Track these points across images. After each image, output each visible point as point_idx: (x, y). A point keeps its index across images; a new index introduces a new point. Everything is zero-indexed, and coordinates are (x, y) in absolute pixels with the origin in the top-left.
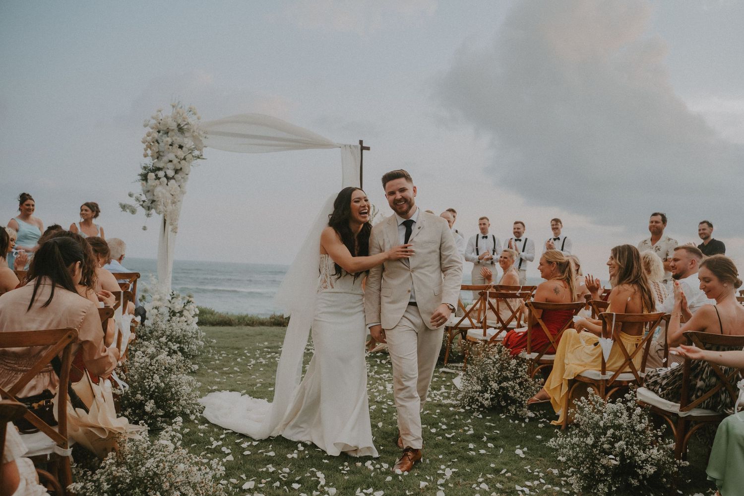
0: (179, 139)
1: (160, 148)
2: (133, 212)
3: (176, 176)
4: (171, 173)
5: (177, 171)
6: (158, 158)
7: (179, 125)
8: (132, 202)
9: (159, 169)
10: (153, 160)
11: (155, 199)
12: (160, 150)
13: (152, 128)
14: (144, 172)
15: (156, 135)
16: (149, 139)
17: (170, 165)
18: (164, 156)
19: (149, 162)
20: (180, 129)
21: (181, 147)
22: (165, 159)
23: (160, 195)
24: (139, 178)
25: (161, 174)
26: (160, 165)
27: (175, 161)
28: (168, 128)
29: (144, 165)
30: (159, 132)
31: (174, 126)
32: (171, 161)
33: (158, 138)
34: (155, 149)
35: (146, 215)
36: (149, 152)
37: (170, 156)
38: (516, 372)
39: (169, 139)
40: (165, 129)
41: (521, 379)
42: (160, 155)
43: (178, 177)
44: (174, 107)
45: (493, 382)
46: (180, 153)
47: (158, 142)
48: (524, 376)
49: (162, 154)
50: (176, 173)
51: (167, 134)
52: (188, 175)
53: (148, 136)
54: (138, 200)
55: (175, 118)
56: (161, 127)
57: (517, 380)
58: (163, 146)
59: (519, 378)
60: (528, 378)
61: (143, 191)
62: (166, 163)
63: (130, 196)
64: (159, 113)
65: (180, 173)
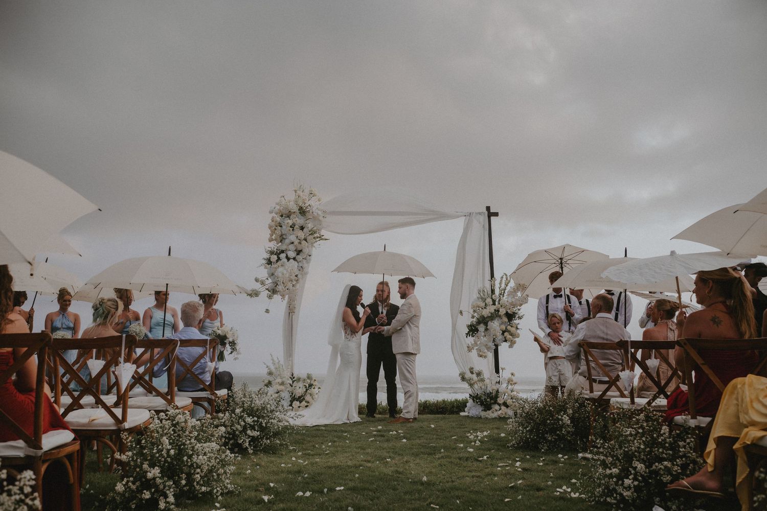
0: (299, 221)
1: (283, 231)
2: (257, 295)
4: (292, 254)
5: (299, 252)
6: (281, 241)
7: (301, 208)
8: (257, 286)
9: (283, 252)
11: (277, 281)
12: (283, 233)
13: (276, 214)
14: (267, 256)
15: (278, 219)
16: (273, 224)
17: (292, 247)
18: (287, 239)
19: (274, 246)
20: (302, 212)
21: (302, 228)
22: (287, 241)
23: (280, 275)
24: (264, 262)
25: (283, 256)
26: (284, 248)
27: (296, 242)
28: (290, 212)
29: (270, 249)
30: (282, 216)
31: (295, 209)
32: (293, 243)
33: (281, 222)
34: (278, 232)
35: (270, 297)
36: (273, 237)
37: (292, 238)
38: (674, 447)
39: (290, 222)
40: (287, 212)
41: (684, 459)
42: (283, 238)
43: (299, 258)
44: (296, 191)
45: (638, 463)
46: (301, 235)
47: (281, 226)
48: (690, 455)
49: (284, 237)
50: (298, 254)
51: (289, 217)
52: (310, 256)
53: (273, 221)
54: (263, 283)
55: (296, 202)
56: (284, 212)
57: (678, 460)
58: (286, 229)
59: (681, 457)
60: (697, 457)
61: (269, 275)
62: (288, 245)
63: (257, 280)
64: (283, 199)
65: (302, 254)
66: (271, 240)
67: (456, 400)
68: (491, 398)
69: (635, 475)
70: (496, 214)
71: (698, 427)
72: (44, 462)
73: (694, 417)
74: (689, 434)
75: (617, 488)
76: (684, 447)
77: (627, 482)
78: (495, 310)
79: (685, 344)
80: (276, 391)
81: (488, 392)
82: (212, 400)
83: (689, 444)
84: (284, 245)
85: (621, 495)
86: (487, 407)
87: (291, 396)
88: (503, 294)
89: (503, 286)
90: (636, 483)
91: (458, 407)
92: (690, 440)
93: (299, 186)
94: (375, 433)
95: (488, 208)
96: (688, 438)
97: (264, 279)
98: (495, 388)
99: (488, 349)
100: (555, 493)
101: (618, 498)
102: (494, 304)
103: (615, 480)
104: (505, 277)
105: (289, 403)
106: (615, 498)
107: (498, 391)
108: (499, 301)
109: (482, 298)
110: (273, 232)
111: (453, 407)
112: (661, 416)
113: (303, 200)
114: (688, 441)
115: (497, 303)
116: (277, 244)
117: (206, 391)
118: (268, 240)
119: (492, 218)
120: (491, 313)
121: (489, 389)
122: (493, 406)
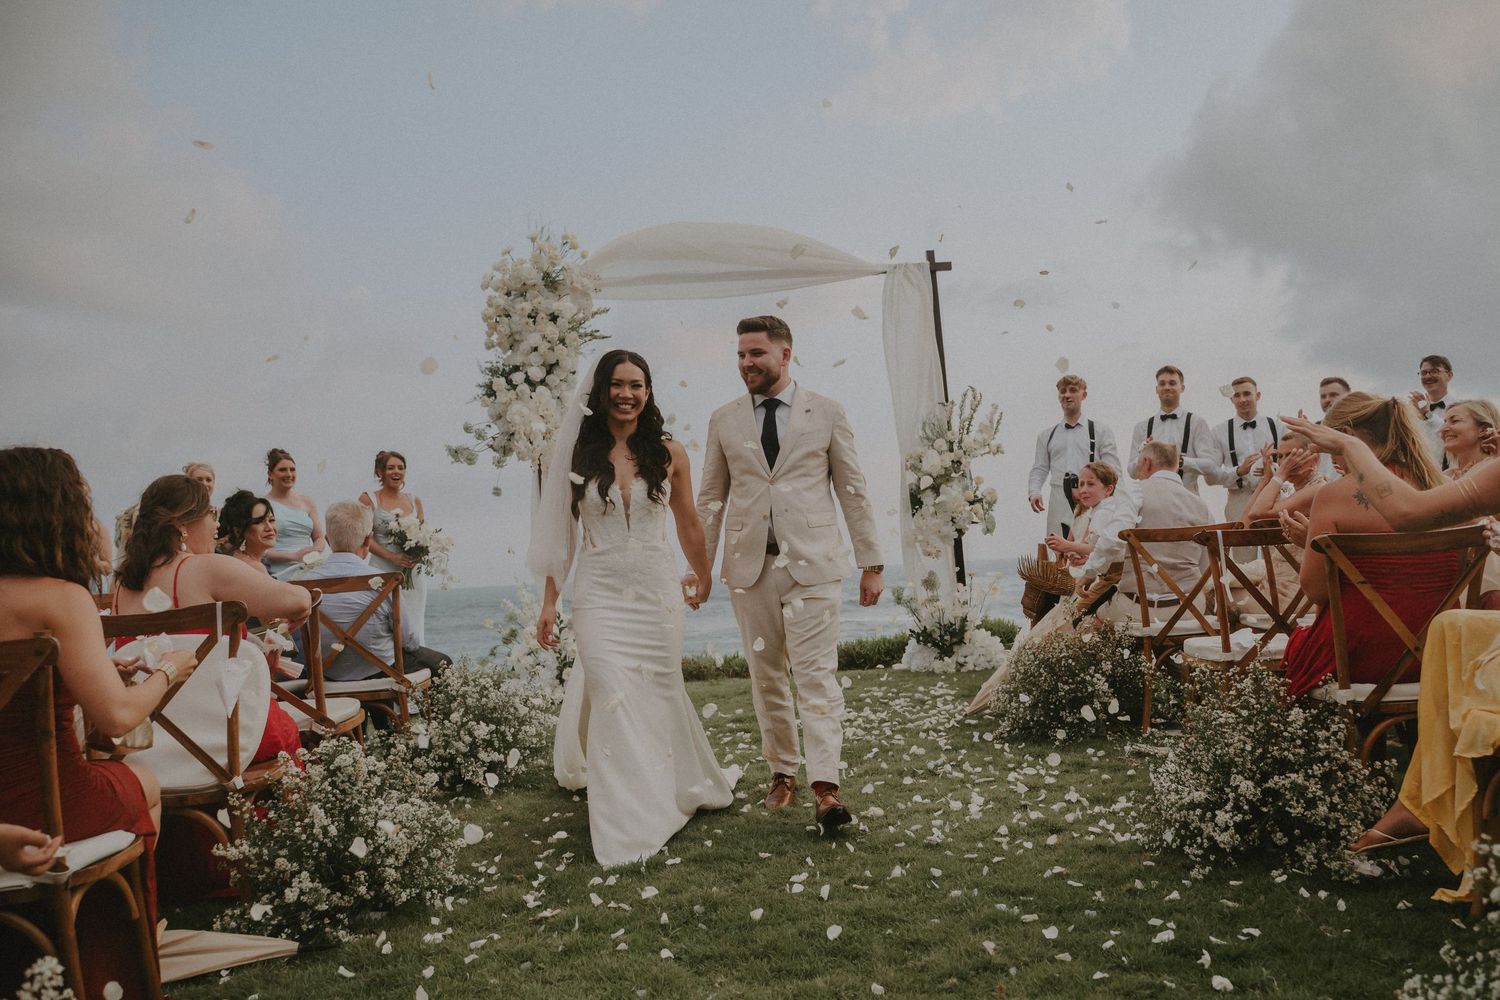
0: (548, 303)
1: (513, 326)
2: (471, 461)
3: (550, 378)
4: (537, 373)
5: (550, 368)
6: (511, 347)
7: (547, 276)
8: (469, 441)
9: (516, 369)
11: (512, 430)
12: (515, 330)
13: (496, 290)
14: (485, 379)
15: (502, 300)
16: (491, 311)
17: (534, 358)
18: (522, 341)
19: (498, 357)
20: (551, 283)
21: (554, 318)
22: (525, 346)
23: (517, 419)
24: (481, 391)
25: (518, 377)
26: (518, 360)
27: (544, 347)
28: (524, 284)
29: (489, 365)
30: (508, 294)
31: (536, 277)
32: (536, 349)
33: (507, 307)
34: (504, 326)
35: (499, 463)
36: (495, 338)
37: (534, 339)
38: (1309, 743)
39: (527, 306)
40: (519, 286)
41: (1326, 764)
42: (515, 340)
43: (552, 379)
44: (533, 240)
45: (1240, 777)
46: (552, 331)
47: (508, 316)
48: (1337, 755)
49: (517, 337)
50: (549, 372)
51: (523, 295)
52: (574, 373)
53: (490, 306)
54: (480, 436)
55: (536, 262)
56: (512, 284)
57: (1315, 767)
58: (518, 321)
59: (1321, 760)
60: (1351, 758)
61: (491, 416)
62: (528, 355)
63: (467, 429)
64: (507, 256)
65: (557, 371)
66: (490, 346)
67: (884, 640)
68: (953, 634)
69: (1236, 800)
70: (947, 266)
71: (1353, 704)
72: (74, 890)
73: (1344, 686)
74: (1336, 714)
75: (1203, 826)
76: (1327, 740)
77: (1222, 817)
78: (953, 461)
79: (1328, 546)
80: (527, 651)
81: (946, 622)
82: (401, 693)
83: (1335, 734)
84: (519, 353)
85: (1210, 838)
86: (945, 651)
87: (558, 658)
88: (968, 429)
89: (967, 412)
90: (1239, 818)
91: (888, 652)
92: (1338, 726)
93: (539, 229)
94: (730, 725)
95: (930, 255)
96: (1333, 721)
97: (483, 426)
98: (960, 613)
99: (944, 538)
100: (1087, 838)
101: (1206, 845)
102: (951, 450)
103: (1198, 811)
104: (970, 393)
105: (556, 672)
106: (1200, 846)
107: (964, 620)
108: (960, 442)
109: (928, 438)
110: (493, 328)
111: (879, 652)
112: (1283, 684)
113: (551, 258)
114: (1334, 728)
115: (955, 447)
116: (505, 352)
117: (386, 676)
118: (484, 346)
119: (939, 274)
120: (946, 468)
121: (948, 618)
122: (955, 648)
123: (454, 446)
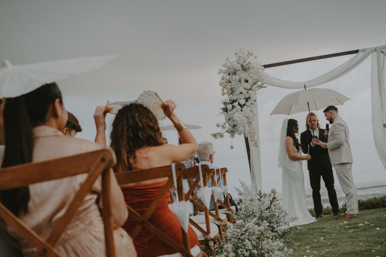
0: (244, 75)
1: (232, 85)
2: (222, 136)
3: (247, 103)
4: (242, 102)
5: (247, 100)
6: (232, 94)
7: (242, 66)
8: (220, 130)
9: (234, 101)
10: (229, 96)
11: (235, 123)
12: (233, 87)
13: (225, 73)
14: (223, 106)
15: (228, 77)
16: (224, 81)
17: (242, 96)
18: (236, 91)
19: (226, 98)
20: (244, 69)
21: (246, 81)
22: (237, 92)
23: (238, 119)
24: (222, 111)
25: (236, 104)
26: (234, 98)
27: (245, 92)
28: (235, 70)
29: (224, 101)
30: (229, 74)
31: (239, 67)
32: (241, 93)
33: (230, 79)
34: (229, 86)
35: (232, 136)
36: (225, 91)
37: (240, 89)
39: (237, 77)
40: (233, 70)
42: (233, 91)
43: (249, 103)
44: (236, 54)
46: (247, 86)
47: (230, 82)
50: (247, 101)
51: (235, 74)
52: (255, 101)
53: (222, 80)
55: (238, 62)
56: (230, 71)
58: (234, 84)
61: (226, 120)
62: (238, 96)
63: (218, 126)
64: (227, 61)
65: (249, 100)
84: (235, 95)
97: (223, 123)
110: (225, 87)
113: (244, 59)
118: (222, 94)
123: (214, 133)
